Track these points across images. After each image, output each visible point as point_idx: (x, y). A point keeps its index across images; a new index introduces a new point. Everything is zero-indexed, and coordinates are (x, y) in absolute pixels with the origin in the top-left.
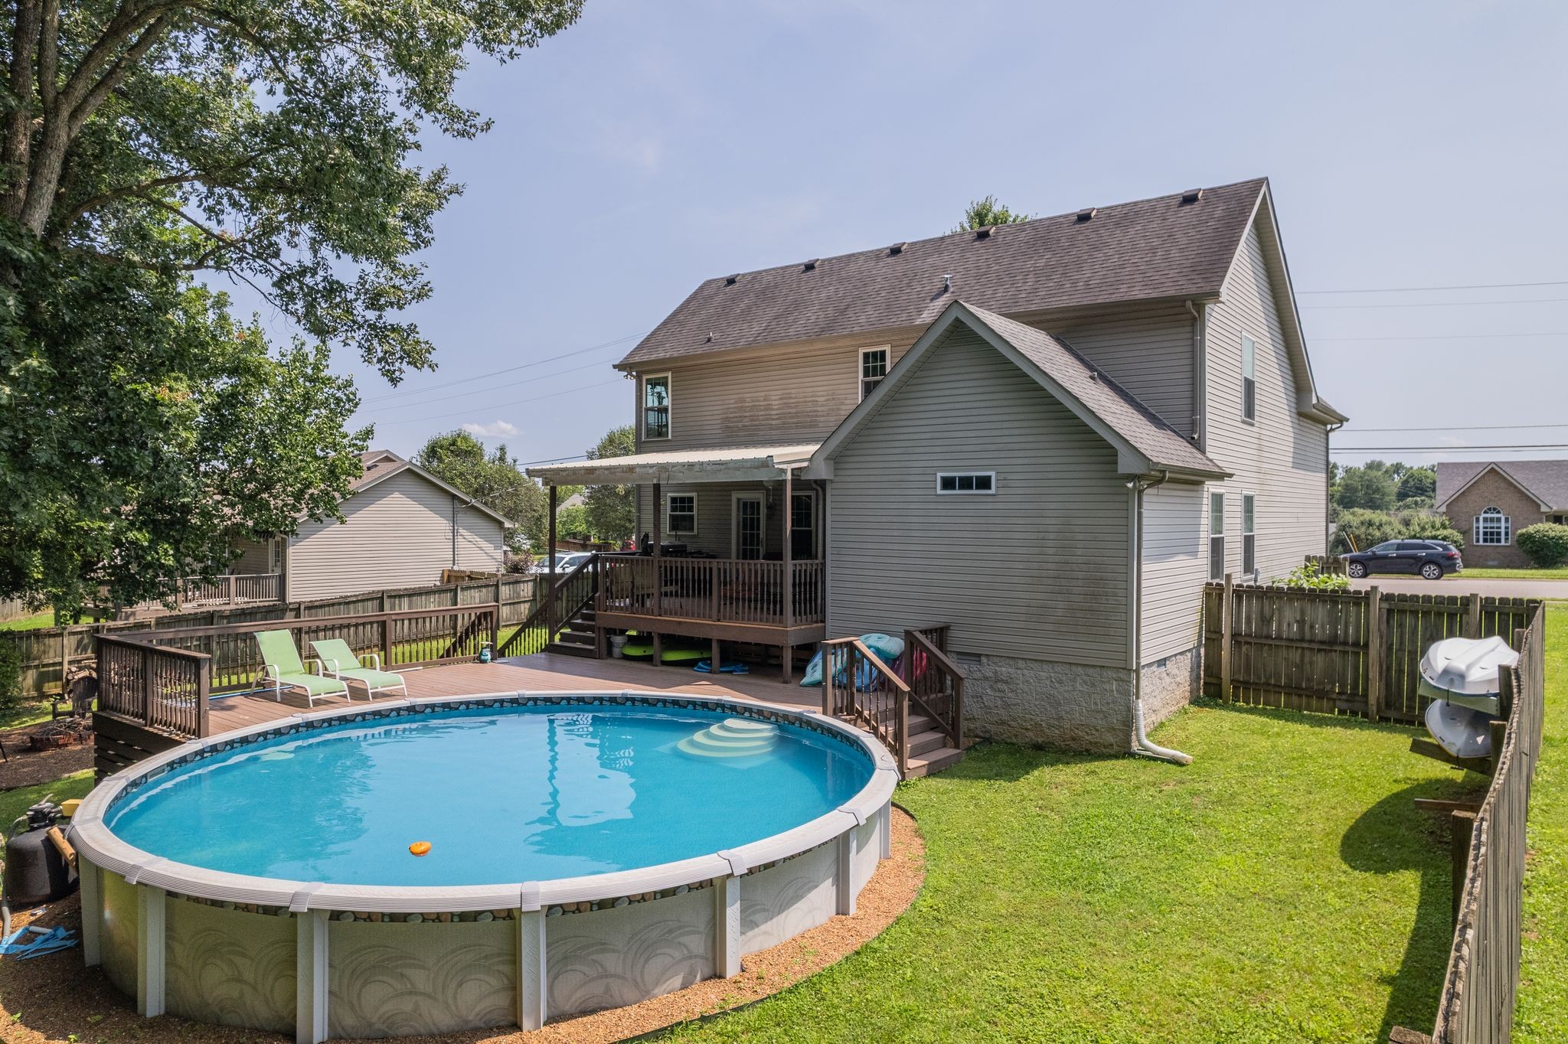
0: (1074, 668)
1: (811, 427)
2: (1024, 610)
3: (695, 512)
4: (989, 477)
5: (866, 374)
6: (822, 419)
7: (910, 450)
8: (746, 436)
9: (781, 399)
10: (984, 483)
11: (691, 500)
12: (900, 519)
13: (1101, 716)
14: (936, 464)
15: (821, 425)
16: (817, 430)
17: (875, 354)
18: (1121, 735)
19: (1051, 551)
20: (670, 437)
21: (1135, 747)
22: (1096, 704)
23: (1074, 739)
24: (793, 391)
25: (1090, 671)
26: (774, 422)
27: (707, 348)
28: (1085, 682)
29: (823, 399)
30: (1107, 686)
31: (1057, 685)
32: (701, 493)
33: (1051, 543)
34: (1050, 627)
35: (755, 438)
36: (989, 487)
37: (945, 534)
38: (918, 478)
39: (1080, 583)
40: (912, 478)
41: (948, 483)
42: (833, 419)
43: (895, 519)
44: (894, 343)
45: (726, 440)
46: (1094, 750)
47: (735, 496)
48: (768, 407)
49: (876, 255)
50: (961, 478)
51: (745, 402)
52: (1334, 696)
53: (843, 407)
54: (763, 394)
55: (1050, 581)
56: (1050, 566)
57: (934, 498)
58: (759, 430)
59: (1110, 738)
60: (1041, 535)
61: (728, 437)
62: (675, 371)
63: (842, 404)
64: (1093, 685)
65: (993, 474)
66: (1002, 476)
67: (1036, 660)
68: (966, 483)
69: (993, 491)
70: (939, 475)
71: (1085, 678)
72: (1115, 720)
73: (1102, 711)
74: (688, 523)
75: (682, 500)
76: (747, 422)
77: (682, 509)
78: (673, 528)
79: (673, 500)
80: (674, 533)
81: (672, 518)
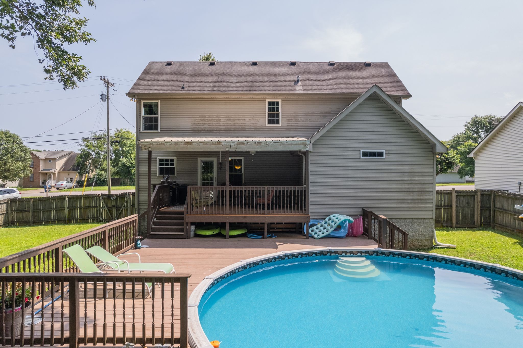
0: (414, 220)
1: (242, 130)
2: (396, 201)
3: (175, 166)
4: (383, 152)
5: (270, 110)
6: (247, 127)
7: (348, 141)
8: (206, 132)
9: (226, 117)
10: (380, 154)
11: (173, 160)
12: (344, 168)
13: (423, 236)
14: (359, 146)
15: (247, 130)
16: (245, 132)
17: (274, 103)
18: (430, 241)
19: (406, 179)
20: (159, 131)
21: (434, 244)
22: (422, 232)
23: (413, 245)
24: (232, 114)
25: (420, 221)
26: (221, 127)
27: (182, 91)
28: (418, 225)
29: (248, 119)
30: (425, 225)
31: (408, 227)
32: (178, 157)
33: (406, 176)
34: (406, 206)
35: (211, 134)
36: (382, 156)
37: (364, 174)
38: (352, 152)
39: (417, 190)
40: (349, 152)
41: (365, 154)
42: (253, 127)
43: (341, 168)
44: (283, 99)
45: (194, 134)
46: (421, 248)
47: (199, 159)
48: (219, 120)
49: (245, 64)
50: (370, 152)
51: (205, 117)
52: (442, 222)
53: (259, 123)
54: (216, 114)
55: (406, 190)
56: (406, 185)
57: (359, 160)
58: (213, 130)
59: (426, 243)
60: (402, 174)
61: (195, 132)
62: (162, 100)
63: (258, 122)
64: (421, 225)
65: (384, 151)
66: (387, 152)
67: (400, 219)
68: (373, 154)
69: (384, 157)
70: (361, 151)
71: (418, 223)
72: (428, 237)
73: (424, 234)
74: (171, 171)
75: (167, 160)
76: (206, 126)
77: (167, 165)
78: (161, 173)
79: (161, 160)
80: (162, 176)
81: (160, 169)
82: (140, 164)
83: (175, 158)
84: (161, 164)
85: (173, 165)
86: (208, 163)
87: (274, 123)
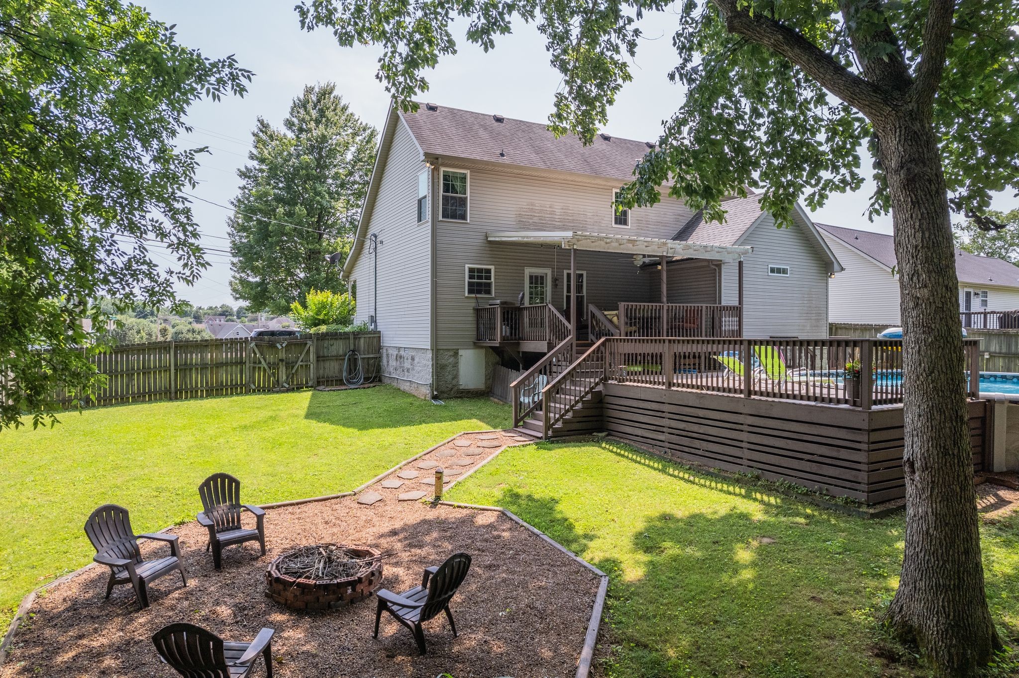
3: (493, 279)
10: (784, 271)
11: (489, 271)
14: (768, 261)
20: (468, 221)
24: (571, 205)
29: (590, 214)
32: (497, 267)
36: (787, 273)
40: (759, 267)
41: (772, 271)
42: (596, 227)
47: (526, 271)
50: (777, 269)
51: (535, 206)
53: (603, 222)
54: (549, 203)
62: (473, 170)
63: (603, 220)
65: (787, 268)
66: (791, 269)
68: (779, 271)
69: (788, 275)
70: (769, 266)
74: (485, 288)
75: (480, 271)
76: (536, 220)
77: (480, 277)
78: (470, 292)
79: (471, 270)
80: (473, 295)
81: (470, 284)
82: (438, 274)
83: (492, 268)
84: (471, 277)
85: (489, 278)
86: (536, 277)
87: (620, 223)
